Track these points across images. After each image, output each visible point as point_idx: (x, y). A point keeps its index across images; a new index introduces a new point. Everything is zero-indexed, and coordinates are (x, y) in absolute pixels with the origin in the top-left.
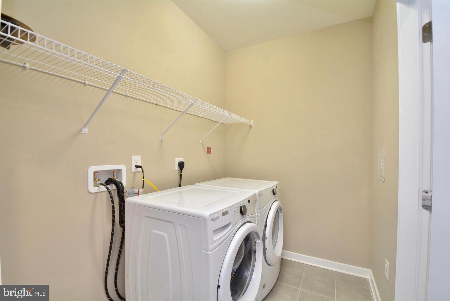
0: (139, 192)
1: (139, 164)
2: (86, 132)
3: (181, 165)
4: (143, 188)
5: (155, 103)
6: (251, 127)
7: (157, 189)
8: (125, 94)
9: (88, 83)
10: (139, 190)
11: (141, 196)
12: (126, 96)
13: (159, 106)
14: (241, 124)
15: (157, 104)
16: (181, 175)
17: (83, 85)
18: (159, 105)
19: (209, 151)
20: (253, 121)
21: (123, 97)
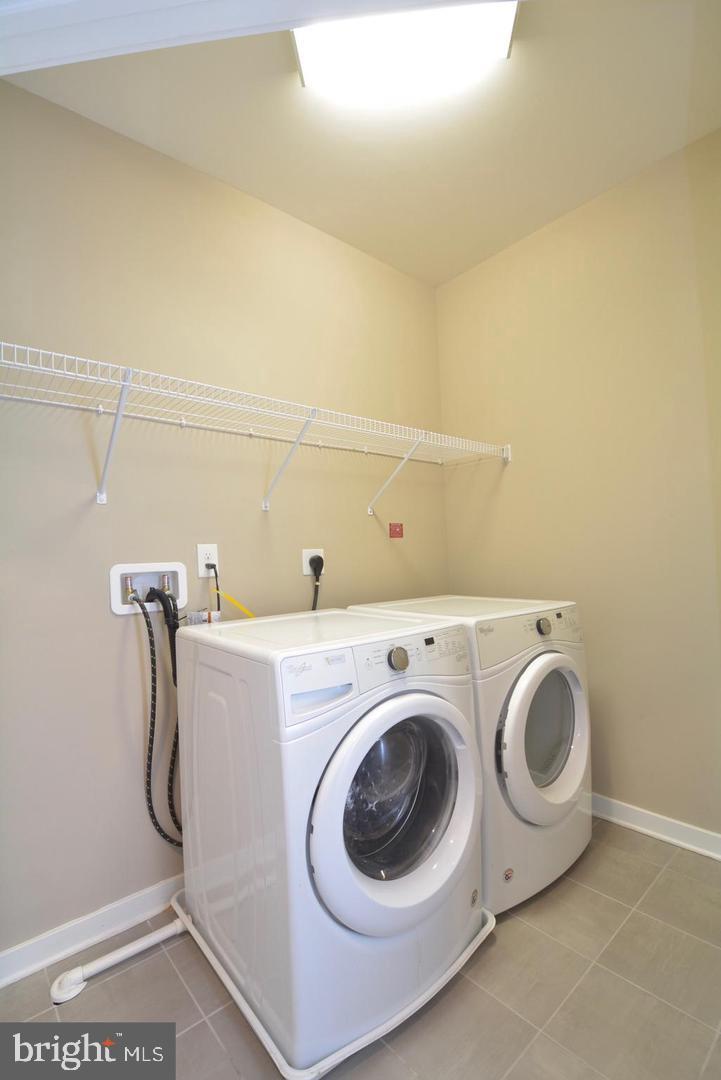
0: (209, 617)
1: (212, 562)
2: (105, 502)
3: (317, 564)
4: (219, 609)
5: (246, 432)
6: (505, 462)
7: (247, 612)
8: (178, 421)
9: (102, 410)
10: (209, 614)
11: (215, 626)
12: (181, 425)
13: (257, 440)
14: (480, 460)
15: (251, 436)
16: (317, 587)
17: (94, 415)
18: (256, 437)
19: (396, 531)
20: (509, 446)
21: (174, 428)
